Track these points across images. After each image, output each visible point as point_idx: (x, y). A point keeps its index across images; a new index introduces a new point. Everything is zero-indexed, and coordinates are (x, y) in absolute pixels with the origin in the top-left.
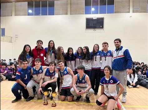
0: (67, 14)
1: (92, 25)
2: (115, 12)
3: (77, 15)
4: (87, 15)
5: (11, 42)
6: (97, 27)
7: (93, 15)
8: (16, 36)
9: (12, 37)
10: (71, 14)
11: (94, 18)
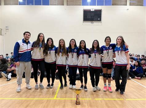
0: (63, 5)
1: (90, 17)
2: (113, 5)
3: (73, 6)
4: (84, 6)
5: (1, 35)
6: (95, 19)
7: (90, 6)
8: (7, 28)
9: (2, 29)
10: (67, 5)
11: (92, 10)
